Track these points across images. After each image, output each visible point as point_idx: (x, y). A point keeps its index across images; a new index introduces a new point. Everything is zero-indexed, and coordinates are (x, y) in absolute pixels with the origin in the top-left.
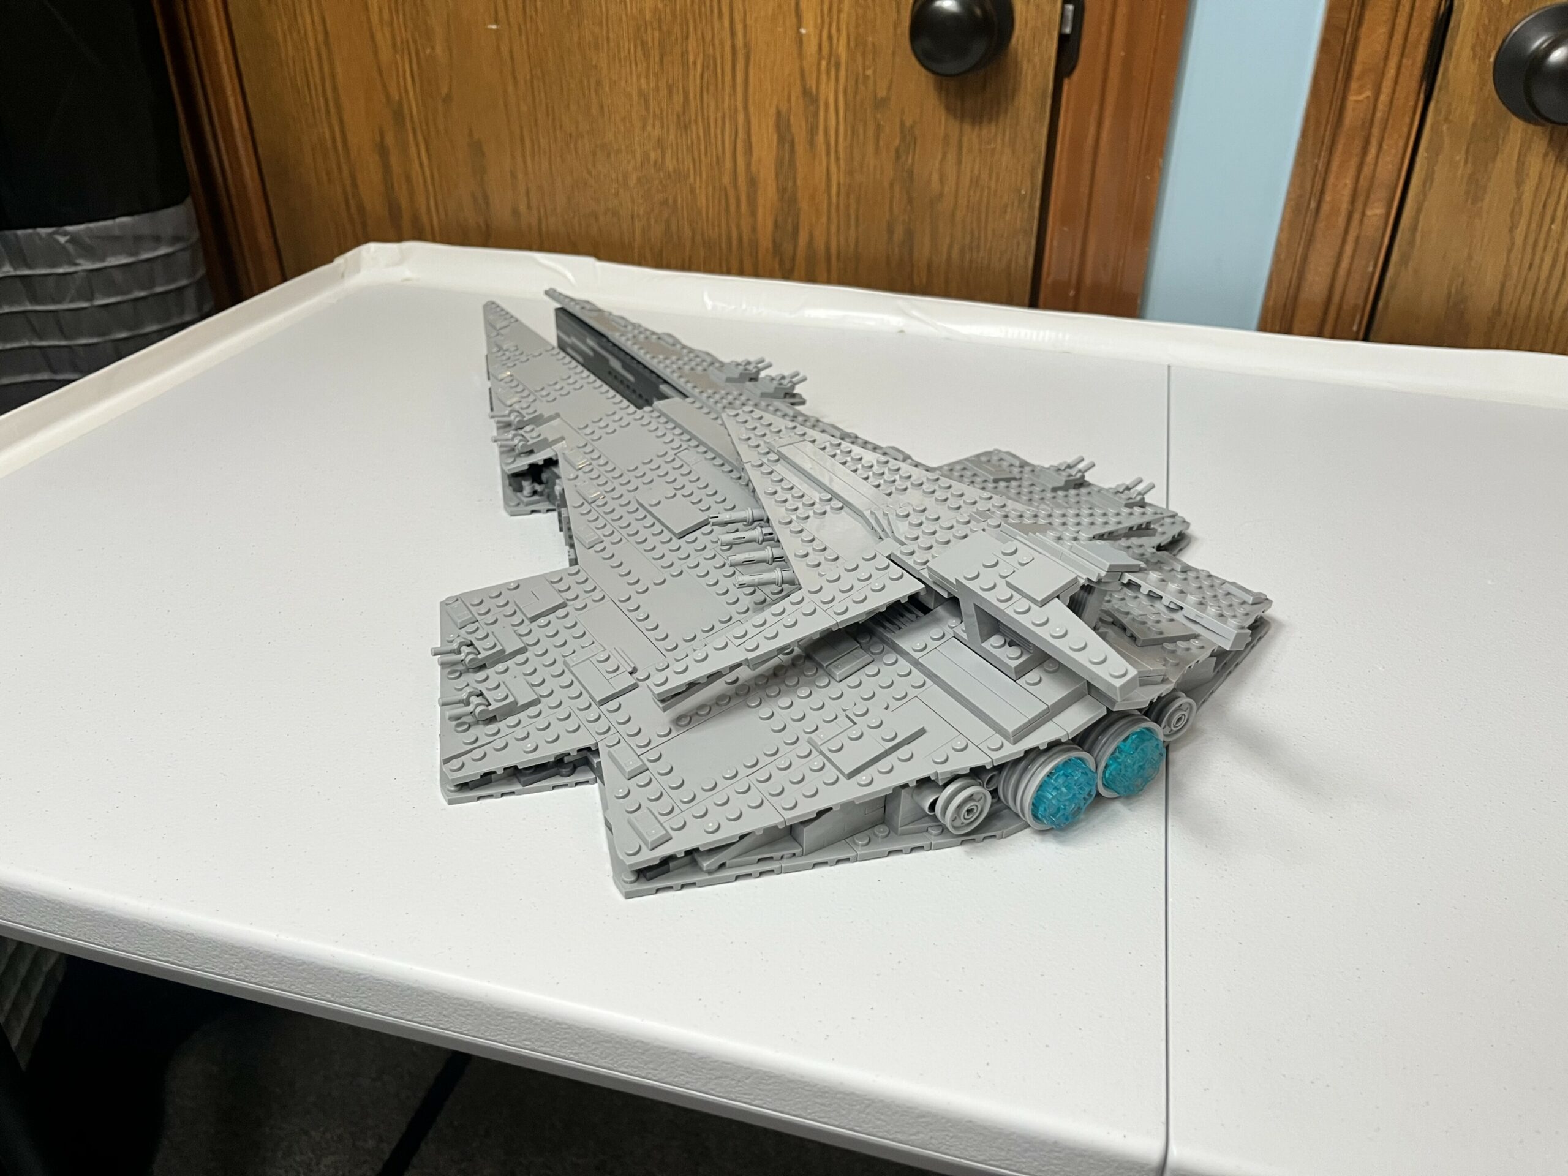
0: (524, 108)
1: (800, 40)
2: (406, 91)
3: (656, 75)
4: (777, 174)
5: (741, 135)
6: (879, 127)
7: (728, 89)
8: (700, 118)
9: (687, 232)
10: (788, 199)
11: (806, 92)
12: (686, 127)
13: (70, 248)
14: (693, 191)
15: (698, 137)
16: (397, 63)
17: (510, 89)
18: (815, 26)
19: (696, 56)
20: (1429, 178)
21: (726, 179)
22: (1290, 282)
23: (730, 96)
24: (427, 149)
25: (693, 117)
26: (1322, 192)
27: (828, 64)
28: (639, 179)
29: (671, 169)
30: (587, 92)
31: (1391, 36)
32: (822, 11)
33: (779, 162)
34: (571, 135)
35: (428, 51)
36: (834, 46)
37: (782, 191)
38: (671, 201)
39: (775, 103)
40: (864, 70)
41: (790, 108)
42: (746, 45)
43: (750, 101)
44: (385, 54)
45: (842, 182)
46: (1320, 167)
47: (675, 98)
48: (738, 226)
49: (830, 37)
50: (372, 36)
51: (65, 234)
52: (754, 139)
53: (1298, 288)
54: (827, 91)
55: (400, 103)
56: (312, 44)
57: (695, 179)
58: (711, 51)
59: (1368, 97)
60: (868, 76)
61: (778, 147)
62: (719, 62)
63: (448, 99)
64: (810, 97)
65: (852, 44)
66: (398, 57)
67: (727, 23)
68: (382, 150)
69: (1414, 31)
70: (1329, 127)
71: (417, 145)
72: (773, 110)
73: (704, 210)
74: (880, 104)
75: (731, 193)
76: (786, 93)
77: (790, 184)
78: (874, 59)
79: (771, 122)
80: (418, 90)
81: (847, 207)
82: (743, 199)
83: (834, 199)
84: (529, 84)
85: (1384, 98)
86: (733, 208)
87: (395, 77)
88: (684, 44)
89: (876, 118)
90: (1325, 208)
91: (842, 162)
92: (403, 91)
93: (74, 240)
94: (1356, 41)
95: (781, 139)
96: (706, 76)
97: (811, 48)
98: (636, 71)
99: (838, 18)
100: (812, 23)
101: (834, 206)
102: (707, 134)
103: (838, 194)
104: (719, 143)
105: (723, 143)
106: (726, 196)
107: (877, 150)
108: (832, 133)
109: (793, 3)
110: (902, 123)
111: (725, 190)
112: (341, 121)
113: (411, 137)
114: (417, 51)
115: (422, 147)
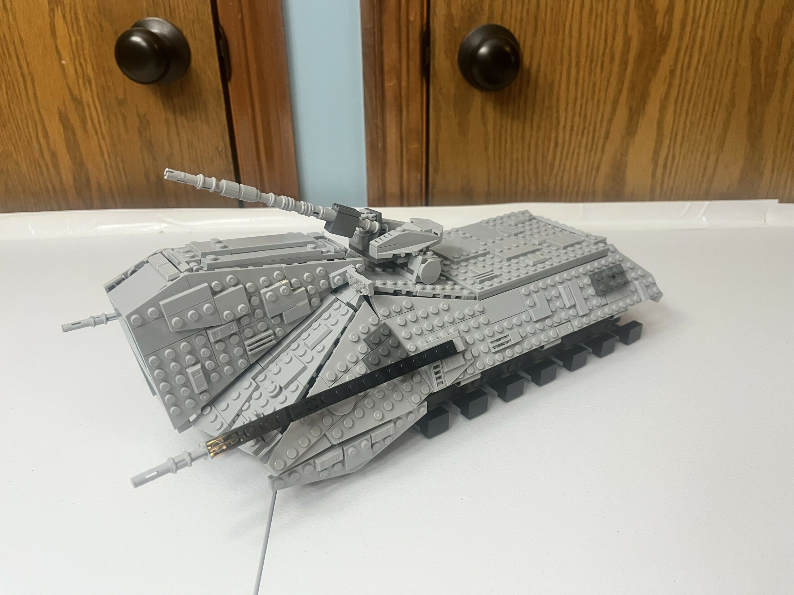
1: (63, 67)
4: (68, 149)
5: (40, 127)
6: (124, 117)
7: (25, 100)
8: (12, 120)
10: (79, 163)
11: (74, 98)
14: (17, 163)
15: (14, 132)
18: (70, 60)
20: (438, 126)
21: (37, 155)
23: (27, 104)
25: (7, 119)
27: (84, 80)
31: (400, 49)
32: (72, 50)
33: (67, 141)
36: (85, 71)
37: (73, 159)
39: (55, 106)
40: (107, 83)
41: (66, 109)
42: (30, 73)
43: (41, 107)
45: (110, 150)
48: (51, 182)
49: (81, 65)
52: (48, 129)
53: (384, 191)
54: (87, 97)
57: (17, 155)
58: (9, 77)
59: (395, 84)
60: (109, 87)
61: (64, 133)
62: (15, 83)
64: (77, 101)
65: (96, 68)
67: (15, 61)
69: (412, 45)
70: (378, 101)
72: (56, 111)
73: (27, 174)
74: (121, 102)
75: (42, 162)
76: (61, 100)
77: (77, 154)
78: (112, 77)
79: (57, 118)
81: (117, 165)
82: (50, 164)
83: (108, 162)
85: (404, 84)
86: (45, 172)
89: (121, 112)
90: (388, 146)
91: (107, 138)
94: (381, 53)
95: (65, 127)
96: (9, 93)
97: (71, 71)
99: (83, 53)
100: (68, 57)
101: (109, 166)
102: (18, 127)
103: (109, 158)
104: (27, 133)
105: (29, 132)
106: (39, 164)
107: (127, 131)
108: (96, 121)
109: (54, 47)
110: (138, 113)
111: (37, 160)
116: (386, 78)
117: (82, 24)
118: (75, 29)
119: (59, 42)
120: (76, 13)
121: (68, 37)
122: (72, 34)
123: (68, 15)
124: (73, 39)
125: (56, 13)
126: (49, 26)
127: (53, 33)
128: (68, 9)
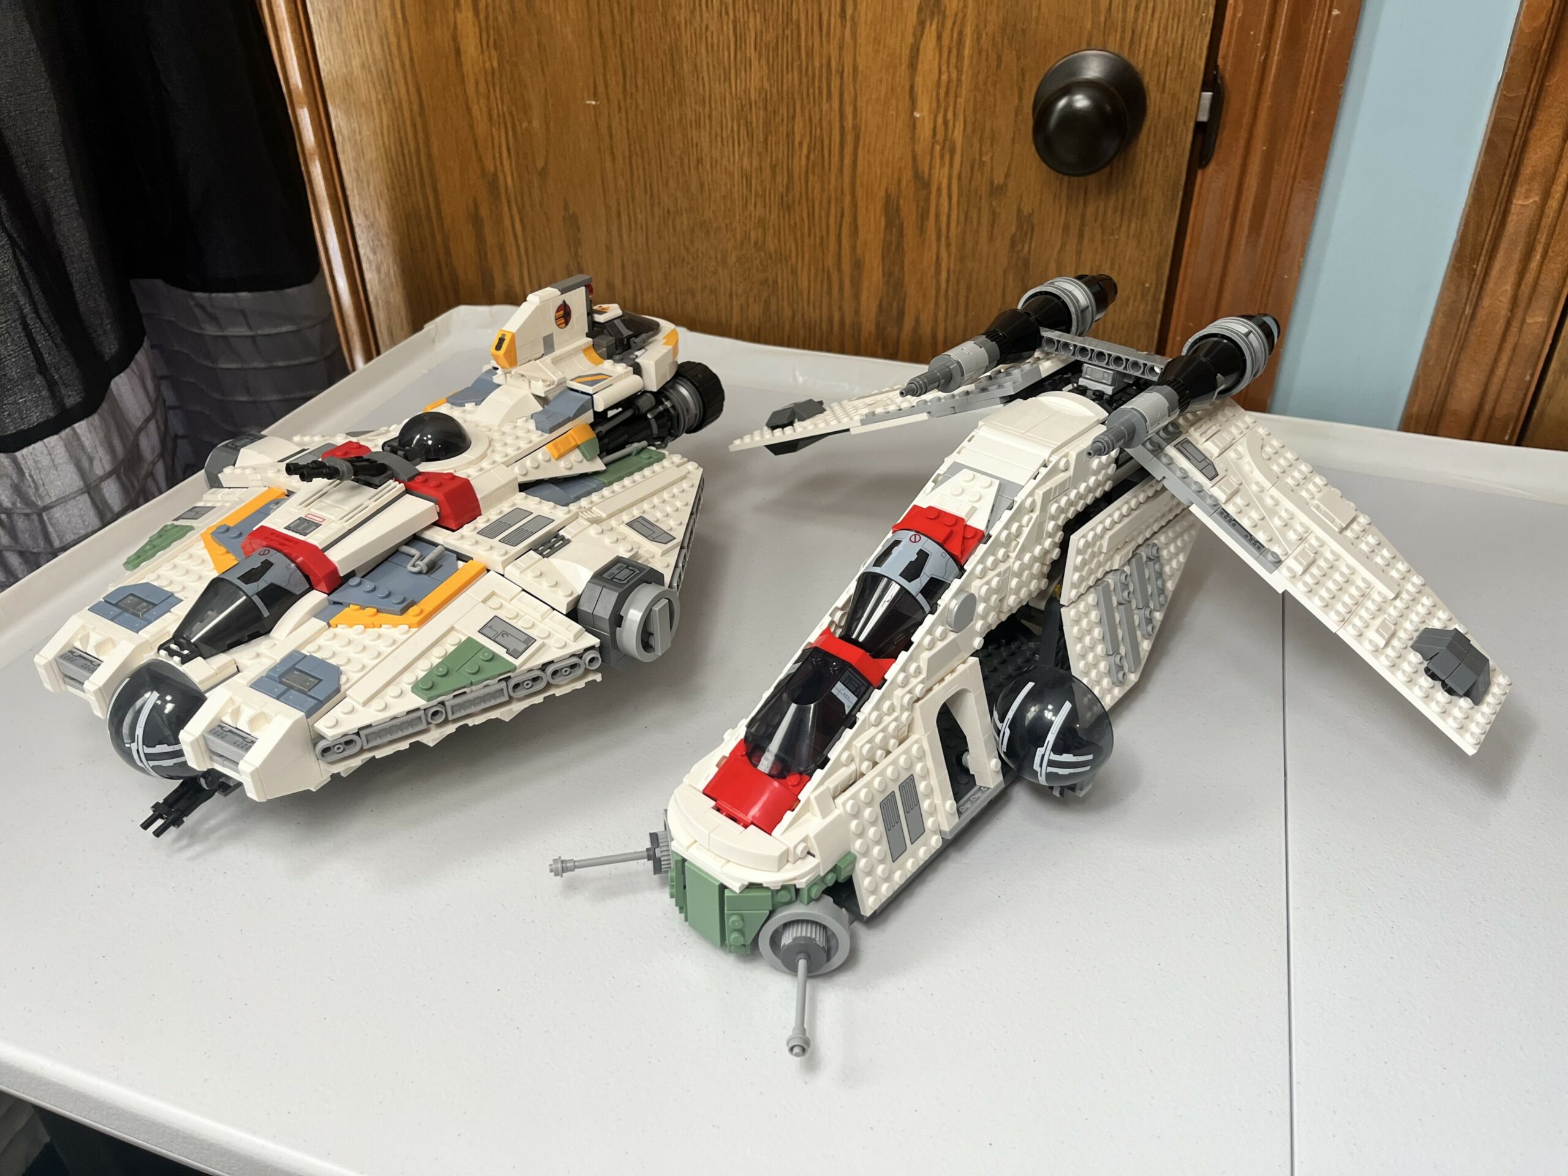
0: (621, 183)
1: (913, 124)
2: (502, 163)
3: (759, 154)
4: (883, 258)
5: (847, 218)
6: (994, 215)
7: (835, 171)
8: (804, 199)
9: (787, 312)
10: (894, 284)
11: (917, 175)
12: (789, 210)
14: (794, 272)
15: (802, 220)
16: (492, 137)
17: (608, 164)
18: (930, 112)
19: (803, 136)
21: (830, 261)
22: (1439, 388)
23: (836, 178)
24: (522, 220)
25: (797, 199)
26: (1479, 297)
27: (943, 148)
28: (739, 259)
29: (772, 248)
30: (687, 171)
32: (938, 95)
33: (887, 245)
34: (669, 211)
35: (525, 124)
36: (950, 131)
37: (888, 275)
38: (771, 282)
39: (883, 187)
40: (981, 156)
41: (900, 191)
42: (856, 127)
43: (858, 183)
44: (481, 127)
45: (952, 267)
46: (1478, 273)
47: (779, 179)
48: (840, 308)
49: (946, 122)
50: (469, 109)
52: (860, 222)
53: (1447, 394)
54: (940, 175)
55: (495, 175)
56: (407, 113)
57: (797, 260)
58: (818, 131)
59: (1535, 201)
60: (984, 162)
61: (885, 231)
62: (826, 143)
63: (543, 173)
64: (922, 183)
65: (969, 129)
66: (494, 130)
67: (836, 104)
68: (476, 221)
70: (1490, 232)
71: (512, 217)
72: (882, 193)
73: (805, 291)
74: (996, 191)
75: (835, 277)
76: (896, 177)
77: (897, 269)
78: (992, 145)
79: (879, 206)
80: (514, 164)
81: (957, 294)
82: (847, 280)
83: (943, 286)
84: (627, 160)
85: (1553, 203)
86: (836, 292)
87: (490, 149)
88: (790, 125)
89: (991, 205)
90: (1481, 313)
91: (953, 249)
92: (498, 164)
94: (1525, 143)
95: (889, 224)
96: (812, 156)
97: (925, 131)
98: (739, 149)
99: (955, 103)
100: (926, 108)
101: (943, 292)
102: (811, 215)
103: (948, 281)
104: (824, 225)
105: (828, 225)
106: (829, 279)
107: (991, 238)
108: (944, 218)
109: (907, 87)
110: (1019, 211)
111: (828, 272)
112: (435, 191)
113: (506, 209)
114: (514, 125)
115: (517, 219)
116: (1520, 190)
117: (967, 52)
118: (953, 60)
119: (919, 79)
120: (961, 33)
121: (937, 71)
122: (944, 68)
123: (946, 34)
124: (944, 77)
125: (927, 31)
126: (908, 52)
127: (913, 65)
128: (949, 24)
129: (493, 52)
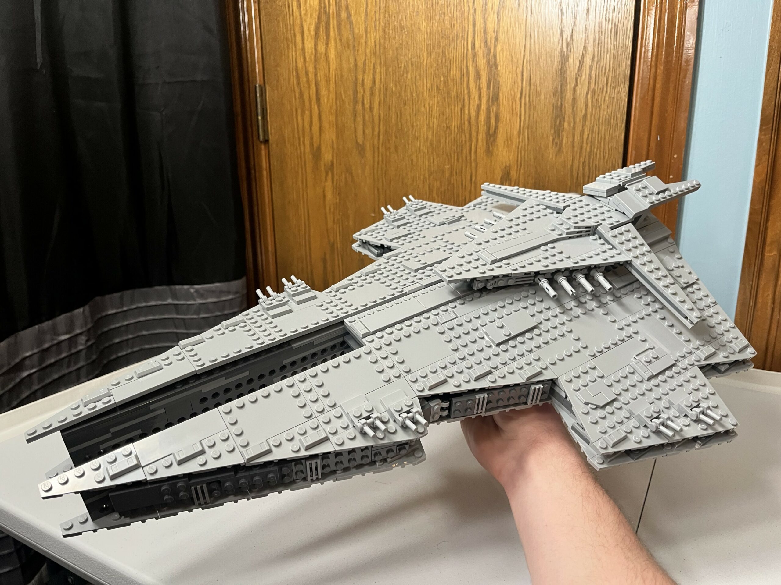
13: (195, 294)
16: (334, 228)
24: (342, 261)
26: (756, 298)
35: (347, 223)
44: (330, 224)
46: (753, 286)
50: (326, 218)
51: (193, 288)
55: (334, 244)
56: (303, 220)
59: (775, 254)
66: (335, 226)
68: (324, 261)
70: (756, 267)
71: (338, 259)
80: (341, 238)
87: (332, 232)
90: (759, 305)
92: (335, 239)
93: (197, 291)
112: (310, 249)
113: (336, 256)
114: (342, 223)
115: (340, 261)
116: (767, 248)
129: (338, 197)
